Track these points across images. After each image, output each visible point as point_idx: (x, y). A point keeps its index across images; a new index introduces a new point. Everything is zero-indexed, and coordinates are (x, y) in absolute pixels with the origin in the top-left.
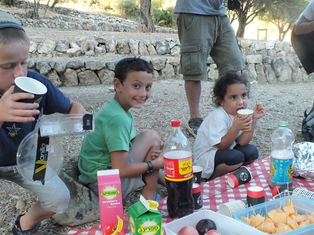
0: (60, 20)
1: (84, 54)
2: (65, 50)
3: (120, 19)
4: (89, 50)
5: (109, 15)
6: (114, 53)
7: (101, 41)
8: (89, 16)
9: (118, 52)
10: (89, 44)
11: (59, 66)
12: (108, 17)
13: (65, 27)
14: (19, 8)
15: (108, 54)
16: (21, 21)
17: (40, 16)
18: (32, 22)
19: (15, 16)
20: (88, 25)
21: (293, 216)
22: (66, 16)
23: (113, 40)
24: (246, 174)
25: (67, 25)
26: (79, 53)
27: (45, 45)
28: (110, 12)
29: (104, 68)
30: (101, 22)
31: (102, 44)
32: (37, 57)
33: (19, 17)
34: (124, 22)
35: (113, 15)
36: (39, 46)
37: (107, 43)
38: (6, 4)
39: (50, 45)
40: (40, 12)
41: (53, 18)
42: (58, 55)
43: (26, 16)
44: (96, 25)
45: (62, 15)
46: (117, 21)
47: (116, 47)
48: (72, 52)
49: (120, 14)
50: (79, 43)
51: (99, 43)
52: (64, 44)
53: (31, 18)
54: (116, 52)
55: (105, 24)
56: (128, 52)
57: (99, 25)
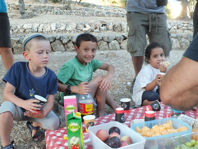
0: (83, 10)
1: (93, 31)
2: (82, 29)
3: (121, 9)
4: (96, 28)
5: (115, 6)
6: (111, 31)
7: (104, 23)
8: (101, 8)
9: (114, 30)
10: (96, 25)
11: (74, 38)
12: (114, 8)
13: (86, 14)
14: (60, 3)
15: (108, 31)
16: (60, 11)
17: (72, 8)
18: (66, 12)
19: (58, 8)
20: (100, 13)
21: (168, 129)
22: (87, 8)
23: (111, 23)
24: (158, 105)
25: (87, 13)
26: (90, 30)
27: (70, 25)
28: (115, 4)
29: (101, 40)
30: (109, 11)
31: (105, 25)
32: (66, 33)
33: (60, 9)
34: (123, 11)
35: (117, 7)
36: (67, 26)
37: (108, 25)
38: (54, 2)
39: (73, 26)
40: (72, 5)
41: (79, 9)
42: (78, 32)
43: (64, 8)
44: (105, 13)
45: (85, 7)
46: (119, 10)
47: (113, 27)
48: (86, 30)
49: (121, 6)
50: (90, 25)
51: (103, 25)
52: (81, 25)
53: (66, 9)
54: (113, 30)
55: (110, 12)
56: (120, 30)
57: (106, 13)
